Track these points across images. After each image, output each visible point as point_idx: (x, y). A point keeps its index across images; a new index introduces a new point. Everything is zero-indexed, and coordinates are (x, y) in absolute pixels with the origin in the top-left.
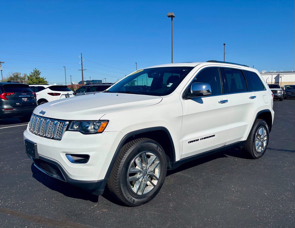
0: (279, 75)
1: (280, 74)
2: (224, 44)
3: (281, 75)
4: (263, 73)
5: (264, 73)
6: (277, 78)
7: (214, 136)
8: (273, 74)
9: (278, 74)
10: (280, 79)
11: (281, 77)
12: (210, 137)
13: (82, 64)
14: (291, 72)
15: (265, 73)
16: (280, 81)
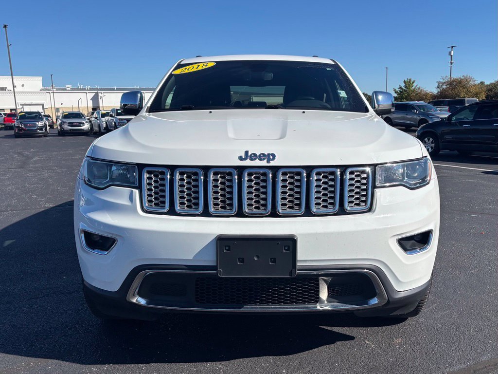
0: (97, 94)
1: (99, 92)
2: (5, 26)
3: (100, 94)
4: (67, 89)
5: (69, 89)
6: (95, 99)
8: (87, 92)
9: (96, 91)
10: (100, 101)
11: (101, 98)
14: (113, 90)
15: (72, 89)
16: (101, 105)
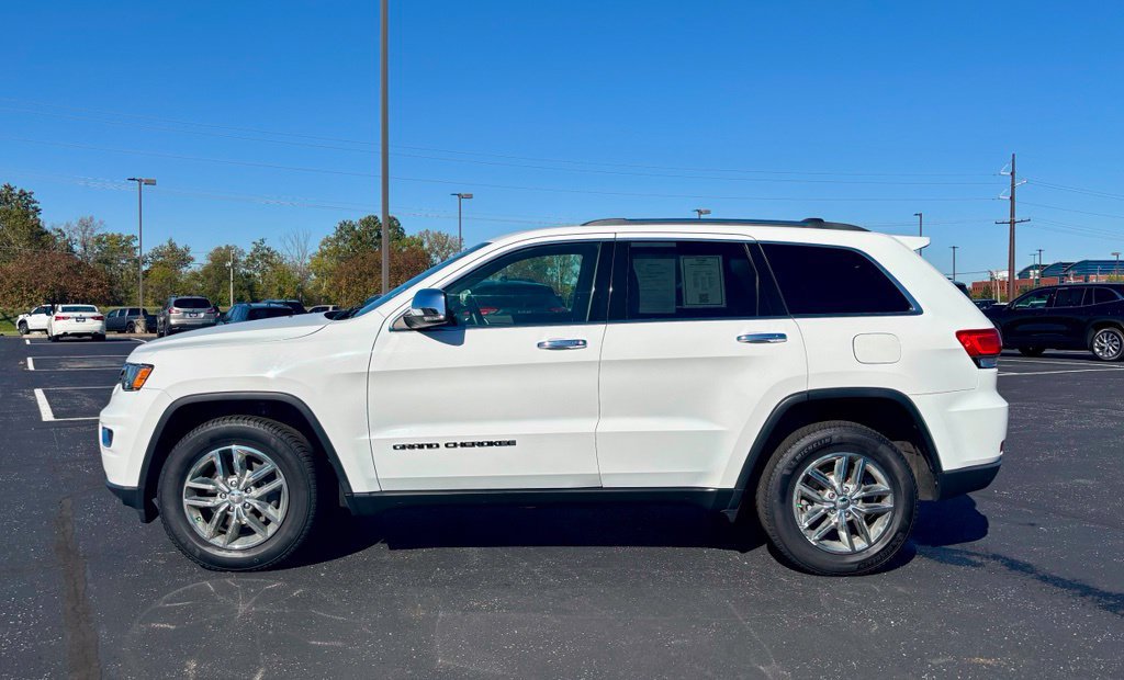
7: (512, 443)
12: (500, 443)
13: (1012, 198)
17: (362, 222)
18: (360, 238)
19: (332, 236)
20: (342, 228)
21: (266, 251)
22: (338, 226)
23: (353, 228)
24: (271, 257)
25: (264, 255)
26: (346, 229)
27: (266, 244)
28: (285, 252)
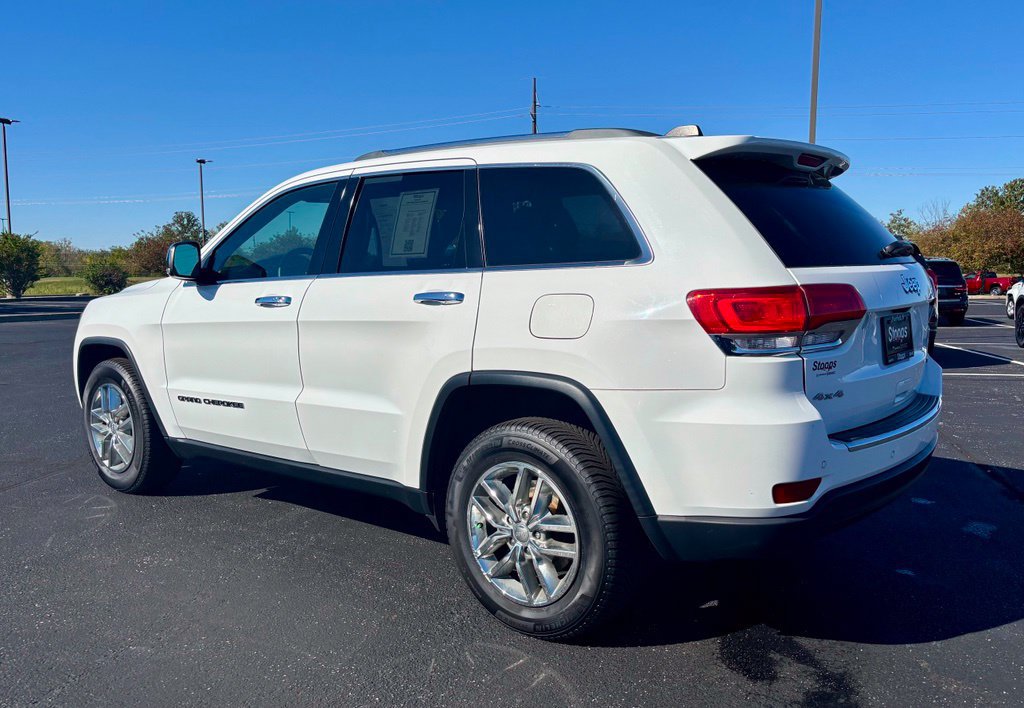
17: (1006, 187)
18: (1002, 203)
19: (972, 203)
20: (983, 194)
21: (903, 222)
22: (979, 193)
23: (996, 194)
24: (908, 227)
25: (900, 225)
26: (987, 195)
27: (904, 215)
28: (923, 222)
